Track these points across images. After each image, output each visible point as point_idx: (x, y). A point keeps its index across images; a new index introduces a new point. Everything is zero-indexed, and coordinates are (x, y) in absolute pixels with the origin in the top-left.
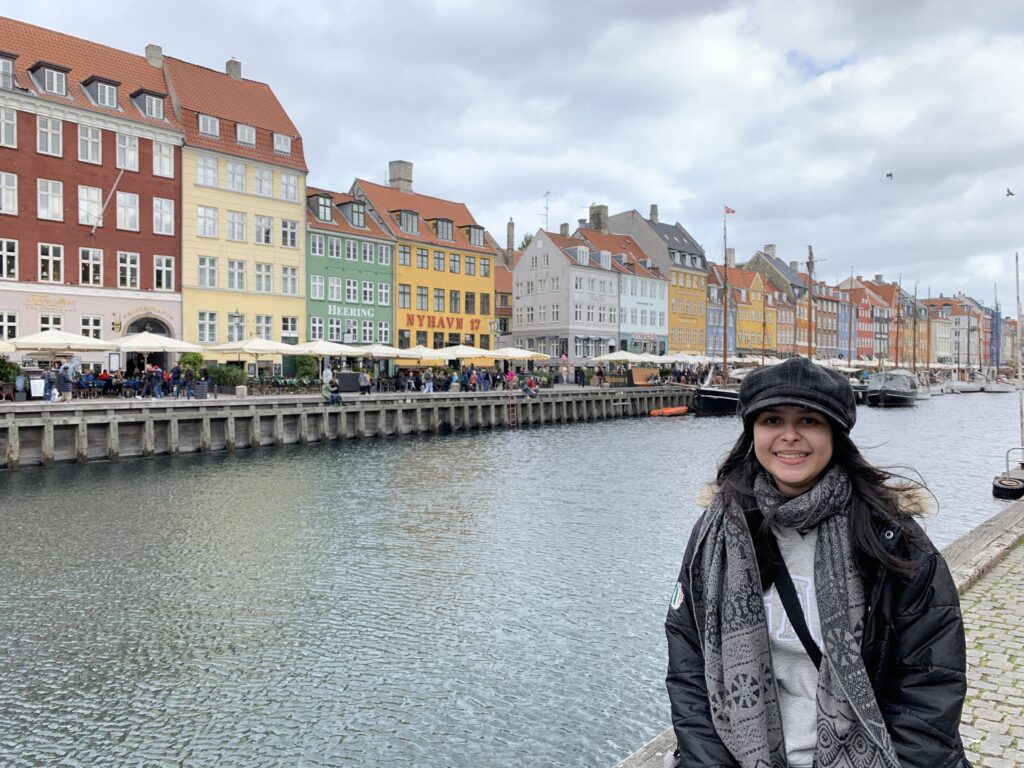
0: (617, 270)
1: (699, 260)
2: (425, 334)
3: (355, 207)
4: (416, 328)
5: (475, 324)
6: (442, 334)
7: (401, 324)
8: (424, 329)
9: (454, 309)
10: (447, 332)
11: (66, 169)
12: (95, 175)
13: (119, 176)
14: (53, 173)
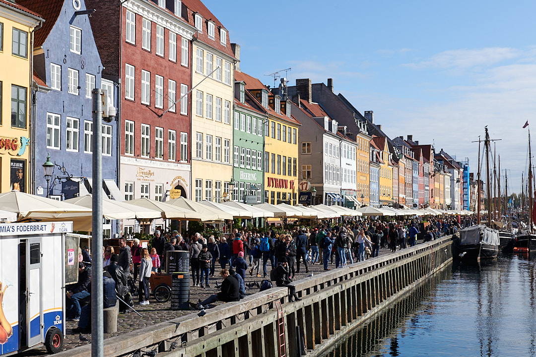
0: (338, 136)
2: (274, 192)
4: (271, 189)
5: (292, 184)
6: (280, 193)
7: (266, 187)
8: (273, 189)
9: (285, 174)
10: (282, 191)
11: (152, 63)
12: (161, 66)
13: (169, 67)
14: (147, 65)
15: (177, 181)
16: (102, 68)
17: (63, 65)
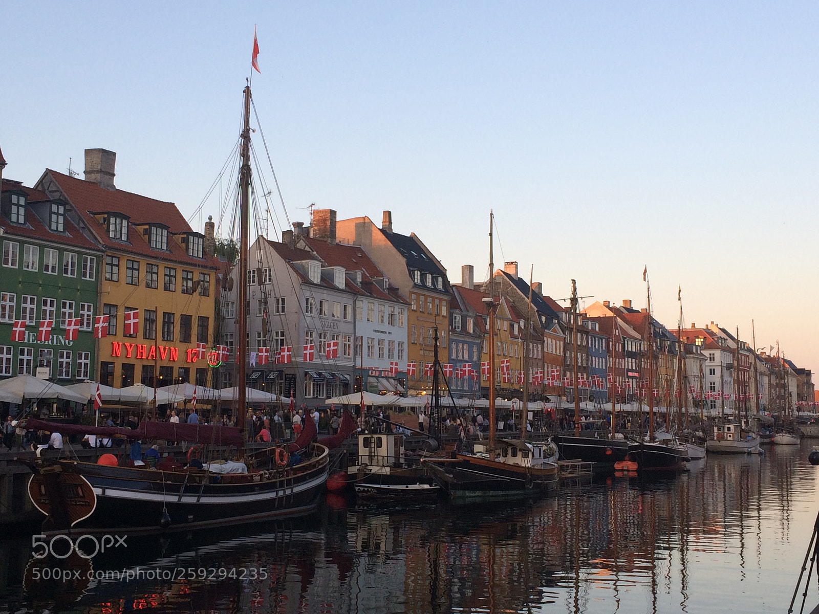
0: (351, 289)
2: (131, 367)
3: (54, 207)
4: (121, 360)
6: (152, 368)
7: (105, 357)
8: (131, 361)
9: (167, 336)
10: (157, 364)
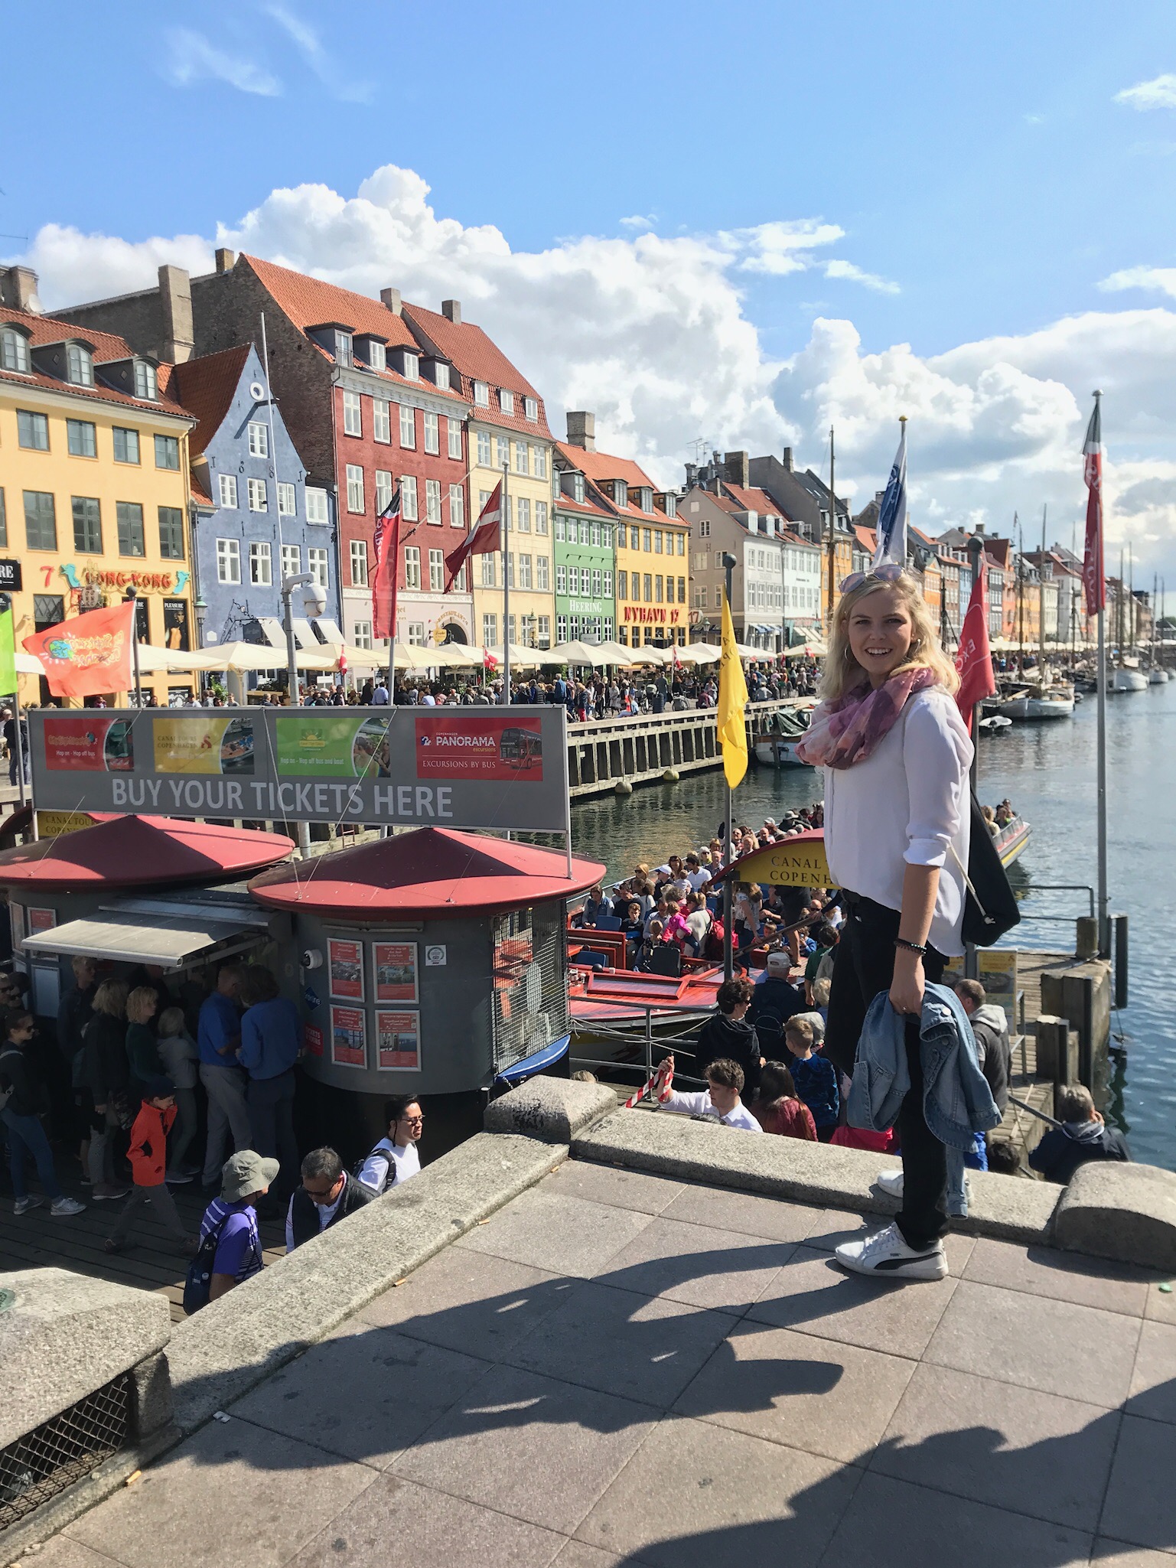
0: (779, 537)
1: (844, 521)
2: (638, 628)
3: (576, 477)
4: (631, 624)
5: (675, 614)
6: (650, 628)
7: (621, 621)
8: (637, 624)
9: (660, 600)
10: (654, 625)
11: (393, 458)
12: (411, 461)
13: (427, 462)
14: (385, 463)
15: (448, 618)
16: (305, 473)
17: (239, 475)
